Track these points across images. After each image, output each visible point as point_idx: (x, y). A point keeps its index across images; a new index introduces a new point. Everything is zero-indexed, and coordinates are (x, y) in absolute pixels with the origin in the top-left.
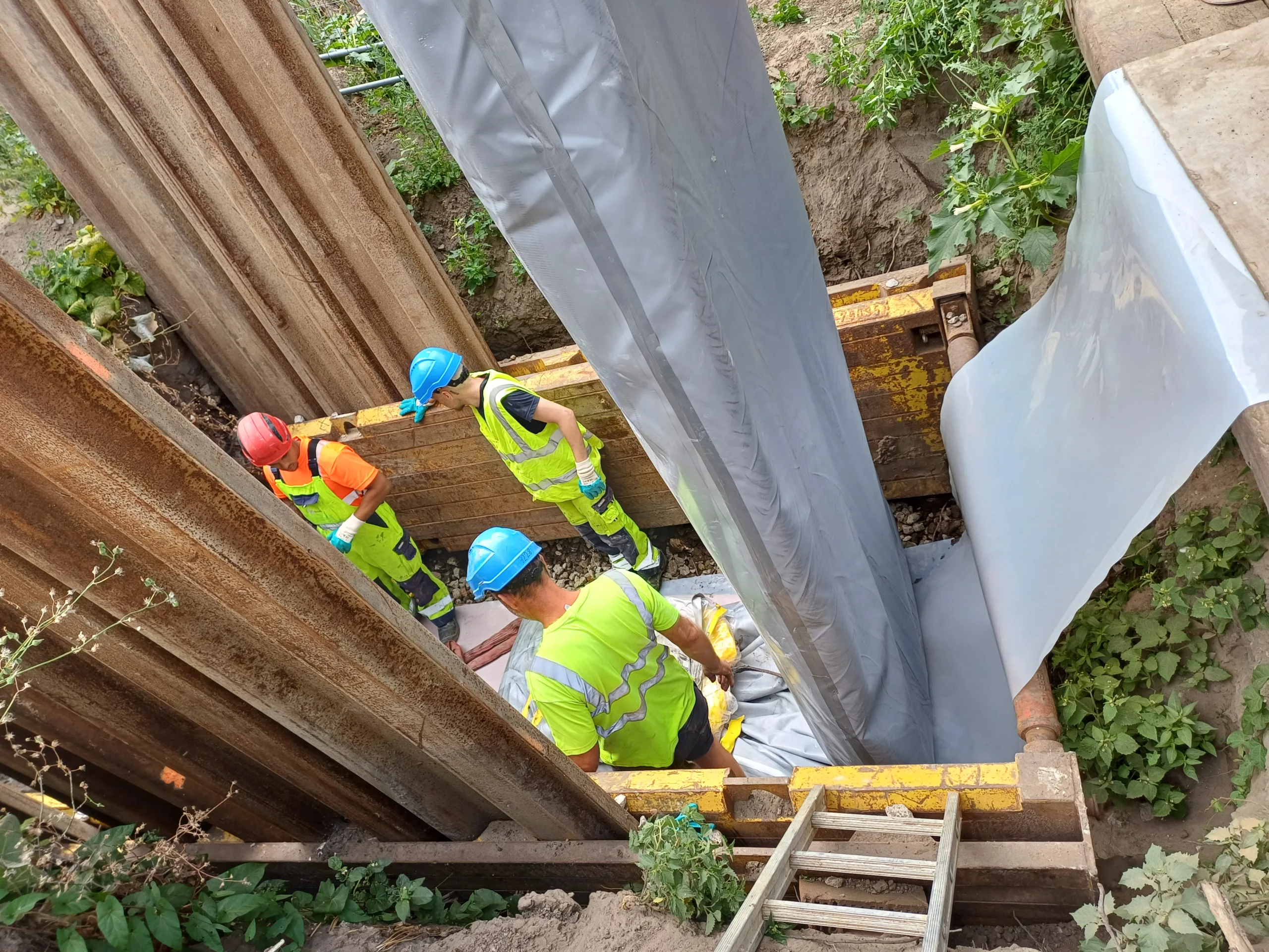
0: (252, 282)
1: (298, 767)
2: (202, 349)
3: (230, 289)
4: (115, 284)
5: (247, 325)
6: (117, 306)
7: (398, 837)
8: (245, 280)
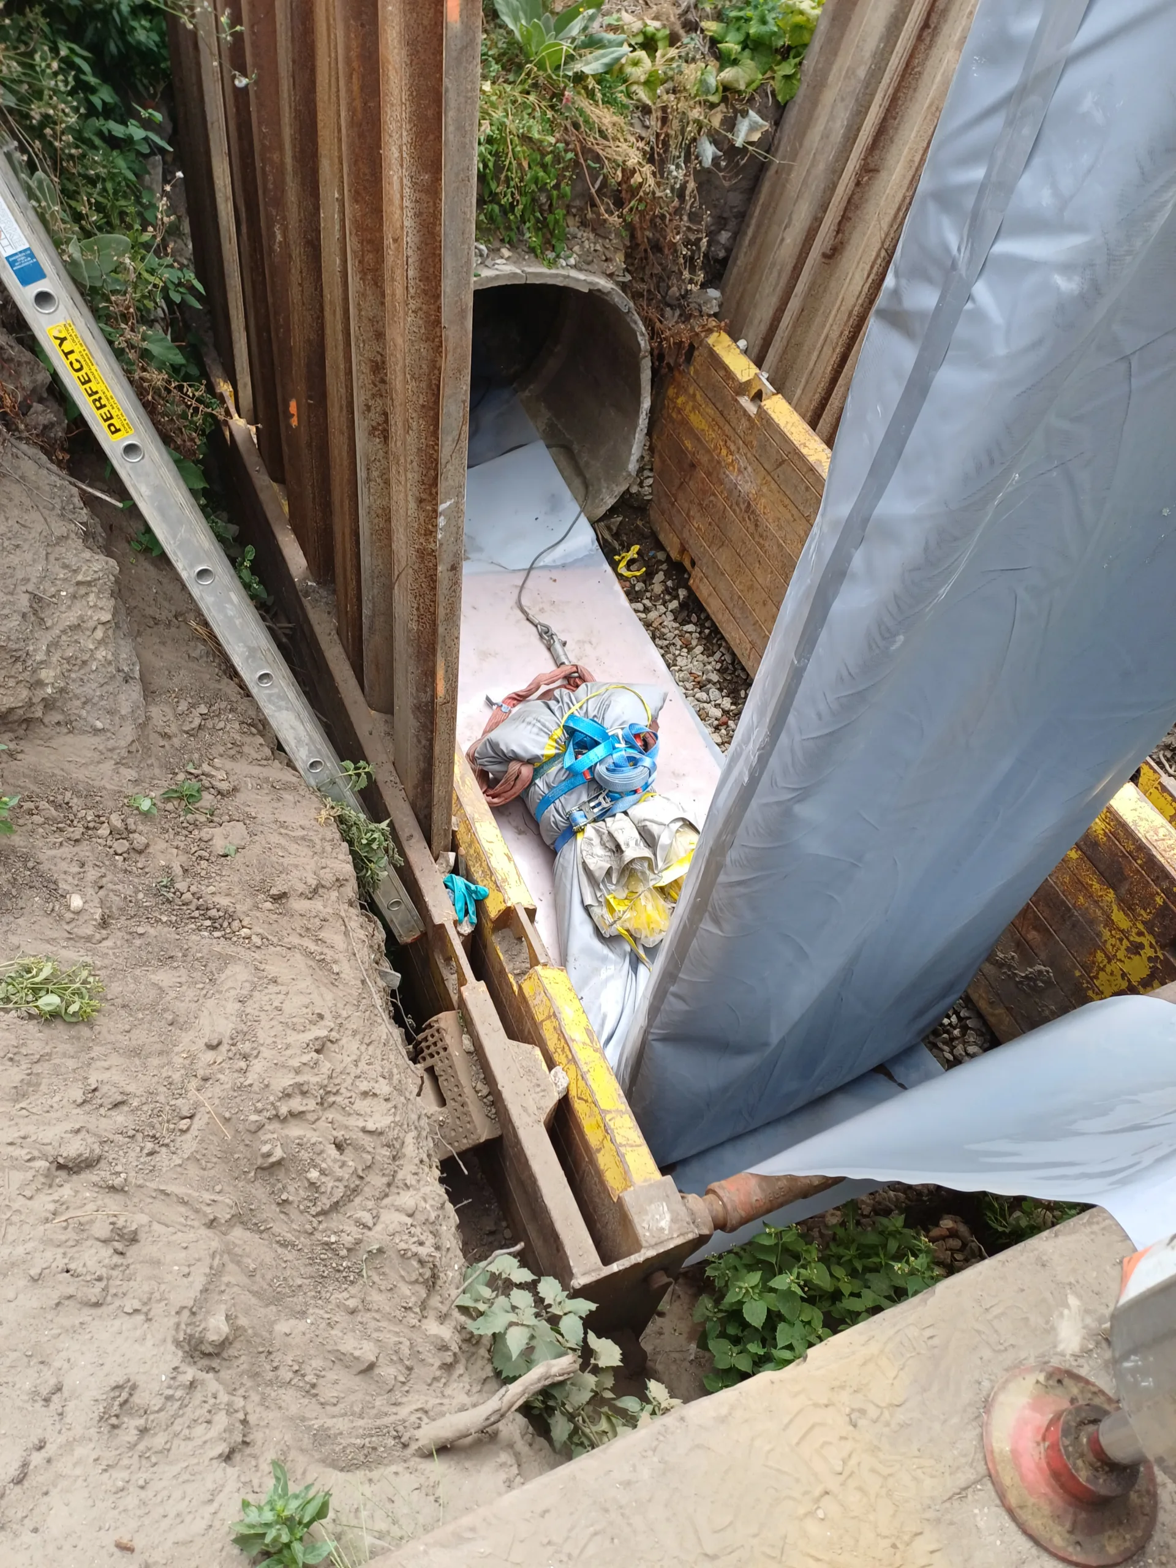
0: (853, 194)
1: (342, 502)
2: (761, 202)
3: (835, 179)
4: (776, 68)
5: (808, 223)
6: (754, 86)
7: (345, 642)
8: (852, 185)
